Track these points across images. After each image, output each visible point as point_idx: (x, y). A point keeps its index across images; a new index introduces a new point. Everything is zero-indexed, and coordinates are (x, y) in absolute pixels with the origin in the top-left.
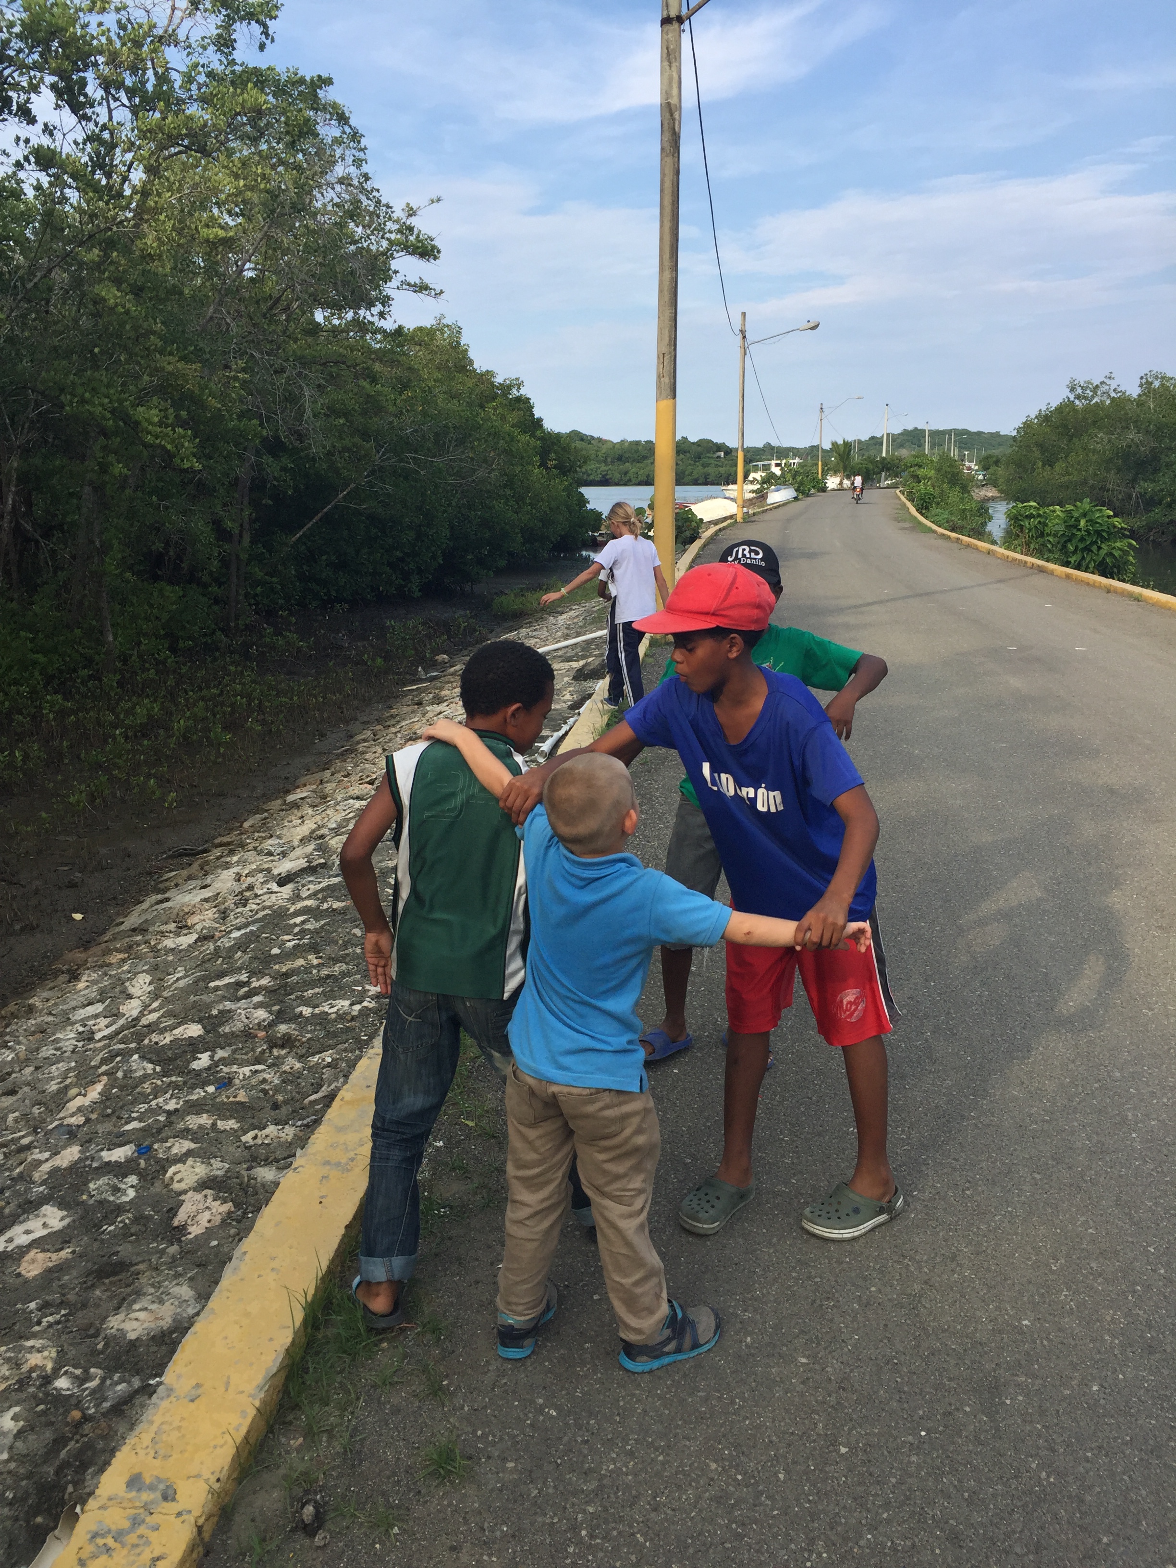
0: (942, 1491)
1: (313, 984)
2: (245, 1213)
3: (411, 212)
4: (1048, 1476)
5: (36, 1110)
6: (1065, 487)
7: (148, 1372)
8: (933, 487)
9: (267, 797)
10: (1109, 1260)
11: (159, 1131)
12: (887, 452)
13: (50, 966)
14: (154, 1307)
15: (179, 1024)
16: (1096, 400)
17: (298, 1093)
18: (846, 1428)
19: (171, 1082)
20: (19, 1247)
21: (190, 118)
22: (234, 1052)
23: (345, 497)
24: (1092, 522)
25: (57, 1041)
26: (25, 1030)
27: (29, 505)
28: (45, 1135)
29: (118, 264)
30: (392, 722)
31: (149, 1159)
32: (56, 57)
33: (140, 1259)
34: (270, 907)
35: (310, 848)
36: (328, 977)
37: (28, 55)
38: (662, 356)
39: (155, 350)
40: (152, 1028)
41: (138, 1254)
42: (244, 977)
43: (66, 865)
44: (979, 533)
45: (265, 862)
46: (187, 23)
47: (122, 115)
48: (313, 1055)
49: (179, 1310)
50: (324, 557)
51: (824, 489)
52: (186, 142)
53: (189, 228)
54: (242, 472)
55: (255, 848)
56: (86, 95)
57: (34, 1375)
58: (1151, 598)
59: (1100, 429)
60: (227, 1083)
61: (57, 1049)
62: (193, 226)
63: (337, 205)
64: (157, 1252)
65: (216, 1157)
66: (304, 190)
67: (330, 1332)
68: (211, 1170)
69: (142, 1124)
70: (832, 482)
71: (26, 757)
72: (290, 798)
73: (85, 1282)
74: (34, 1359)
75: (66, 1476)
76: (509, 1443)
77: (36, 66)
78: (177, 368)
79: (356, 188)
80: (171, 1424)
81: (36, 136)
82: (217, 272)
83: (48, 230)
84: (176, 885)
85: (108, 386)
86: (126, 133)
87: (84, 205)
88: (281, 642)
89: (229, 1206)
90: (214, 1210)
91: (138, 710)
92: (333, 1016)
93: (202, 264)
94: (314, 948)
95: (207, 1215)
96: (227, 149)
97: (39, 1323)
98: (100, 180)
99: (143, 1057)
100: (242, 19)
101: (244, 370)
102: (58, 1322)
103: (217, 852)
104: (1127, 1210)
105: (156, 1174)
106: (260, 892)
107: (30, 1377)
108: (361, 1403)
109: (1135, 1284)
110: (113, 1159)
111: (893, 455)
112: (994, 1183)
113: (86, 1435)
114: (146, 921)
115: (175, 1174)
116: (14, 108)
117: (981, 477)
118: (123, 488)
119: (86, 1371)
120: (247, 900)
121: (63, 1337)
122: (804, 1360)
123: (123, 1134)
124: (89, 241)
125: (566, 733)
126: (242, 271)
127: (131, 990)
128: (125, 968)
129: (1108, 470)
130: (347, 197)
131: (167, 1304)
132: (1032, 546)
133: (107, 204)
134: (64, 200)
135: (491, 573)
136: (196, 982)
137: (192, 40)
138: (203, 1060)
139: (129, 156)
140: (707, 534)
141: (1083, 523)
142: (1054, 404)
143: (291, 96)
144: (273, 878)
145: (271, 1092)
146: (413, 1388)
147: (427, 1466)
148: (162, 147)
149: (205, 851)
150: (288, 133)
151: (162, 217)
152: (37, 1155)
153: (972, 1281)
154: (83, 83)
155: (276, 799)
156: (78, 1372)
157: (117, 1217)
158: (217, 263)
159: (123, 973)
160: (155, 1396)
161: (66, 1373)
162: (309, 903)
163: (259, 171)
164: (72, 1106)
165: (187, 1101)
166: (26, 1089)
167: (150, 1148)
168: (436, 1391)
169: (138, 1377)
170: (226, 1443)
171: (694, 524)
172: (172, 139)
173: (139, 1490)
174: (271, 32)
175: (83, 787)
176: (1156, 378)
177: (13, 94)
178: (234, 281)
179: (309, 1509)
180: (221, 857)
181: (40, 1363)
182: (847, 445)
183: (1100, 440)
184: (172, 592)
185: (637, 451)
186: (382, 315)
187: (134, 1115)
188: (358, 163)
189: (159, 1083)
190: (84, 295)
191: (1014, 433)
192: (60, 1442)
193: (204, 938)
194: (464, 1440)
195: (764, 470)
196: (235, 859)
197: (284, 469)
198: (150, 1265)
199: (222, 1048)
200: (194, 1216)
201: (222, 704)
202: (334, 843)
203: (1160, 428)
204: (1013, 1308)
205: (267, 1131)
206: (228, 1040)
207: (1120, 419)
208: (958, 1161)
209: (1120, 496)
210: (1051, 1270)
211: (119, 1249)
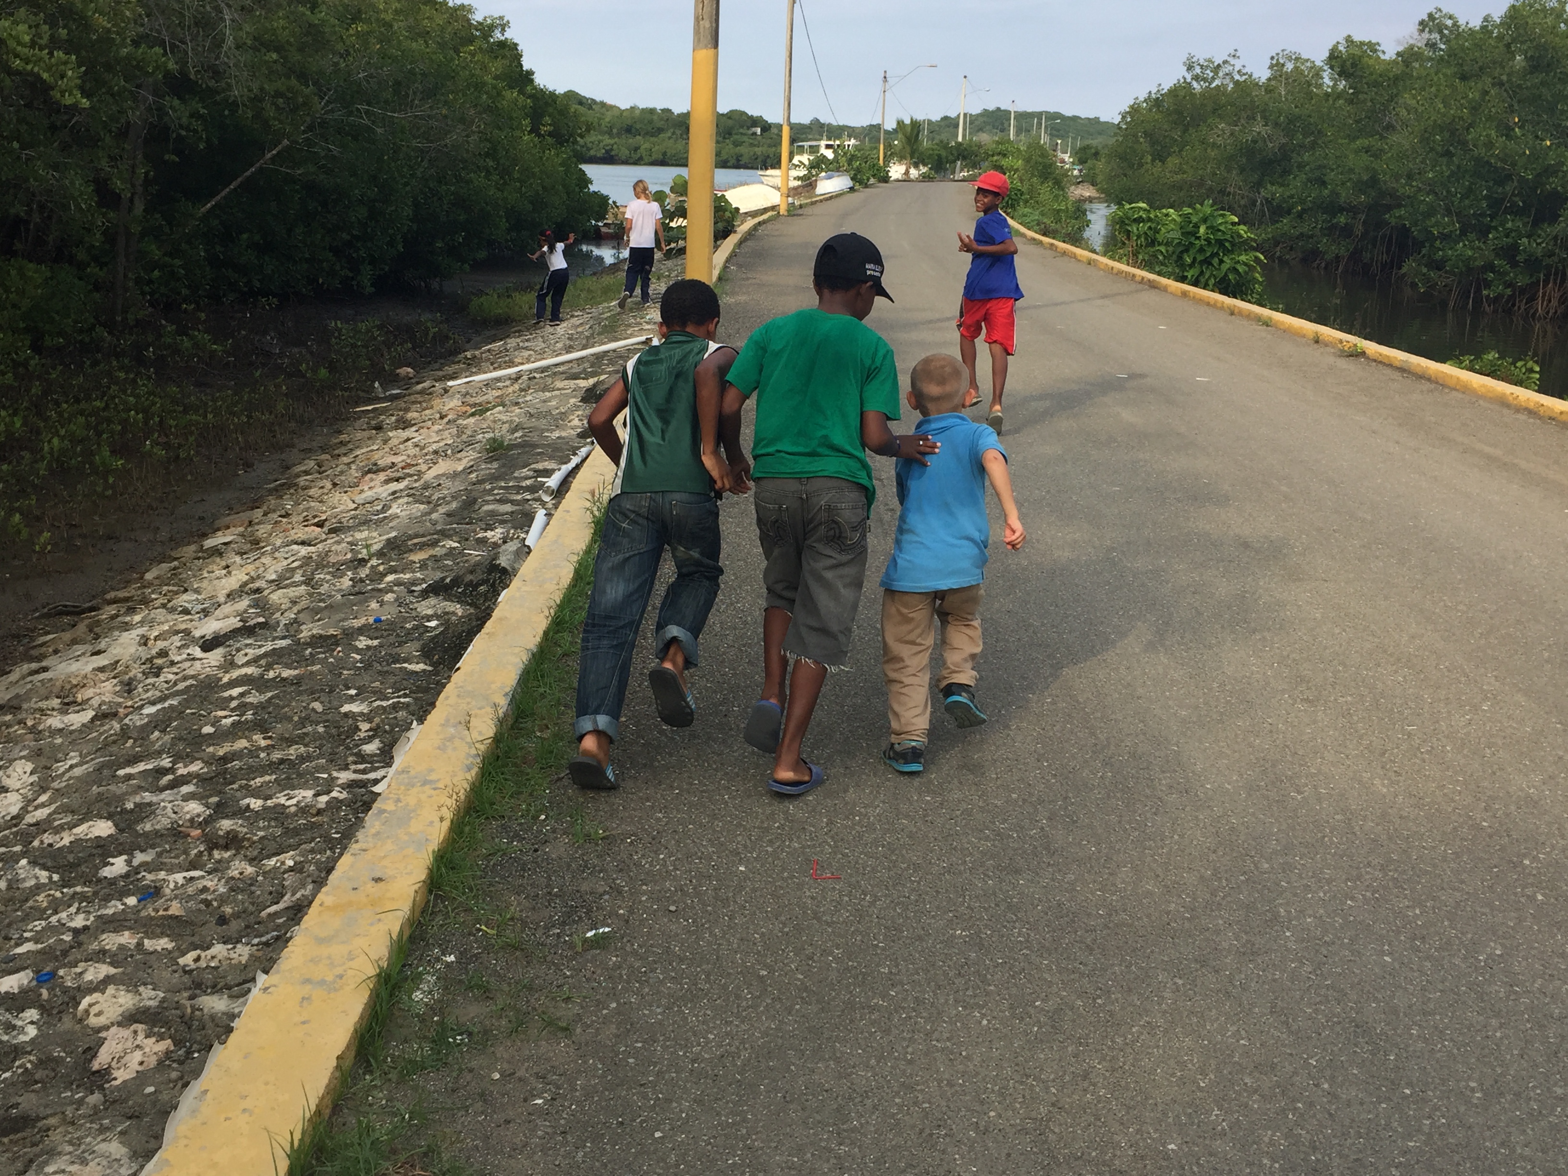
1: (263, 770)
2: (189, 1053)
6: (1177, 187)
8: (1021, 181)
9: (177, 542)
10: (1266, 1074)
11: (65, 953)
12: (964, 136)
14: (74, 1168)
15: (81, 822)
16: (1217, 82)
17: (253, 904)
19: (75, 893)
22: (159, 855)
23: (273, 159)
24: (1213, 229)
30: (343, 450)
31: (53, 989)
33: (49, 1112)
34: (193, 677)
35: (243, 604)
36: (282, 761)
40: (40, 827)
41: (46, 1106)
42: (166, 762)
44: (1076, 239)
45: (180, 621)
48: (269, 857)
49: (108, 1171)
50: (245, 236)
51: (886, 179)
54: (136, 115)
55: (164, 605)
58: (1283, 323)
59: (1220, 117)
60: (154, 892)
64: (72, 1103)
65: (145, 984)
68: (141, 1000)
69: (40, 946)
70: (896, 171)
72: (209, 543)
84: (56, 652)
88: (187, 343)
89: (167, 1044)
90: (147, 1050)
92: (293, 809)
94: (261, 726)
95: (138, 1056)
99: (33, 863)
103: (112, 610)
104: (1283, 1018)
105: (64, 1007)
106: (177, 659)
109: (1294, 1100)
110: (3, 989)
111: (971, 140)
112: (1130, 990)
114: (17, 696)
115: (90, 1005)
117: (1076, 172)
120: (160, 669)
123: (14, 958)
125: (578, 467)
129: (1229, 170)
132: (1140, 257)
135: (466, 266)
136: (99, 769)
138: (118, 866)
140: (744, 227)
141: (1202, 230)
142: (1166, 87)
144: (194, 641)
145: (215, 904)
149: (94, 609)
153: (1108, 1101)
155: (189, 544)
157: (14, 1060)
162: (249, 670)
165: (100, 917)
167: (53, 974)
171: (728, 214)
176: (1290, 59)
180: (117, 616)
182: (916, 125)
183: (1221, 132)
184: (36, 272)
185: (651, 122)
187: (26, 935)
189: (58, 894)
191: (1117, 119)
193: (102, 716)
195: (811, 153)
196: (137, 618)
197: (194, 115)
198: (64, 1120)
199: (142, 851)
200: (120, 1058)
201: (109, 421)
202: (277, 597)
203: (1292, 120)
204: (1156, 1130)
205: (213, 951)
206: (150, 840)
207: (1245, 107)
208: (1085, 965)
209: (1242, 202)
210: (1199, 1087)
211: (20, 1100)
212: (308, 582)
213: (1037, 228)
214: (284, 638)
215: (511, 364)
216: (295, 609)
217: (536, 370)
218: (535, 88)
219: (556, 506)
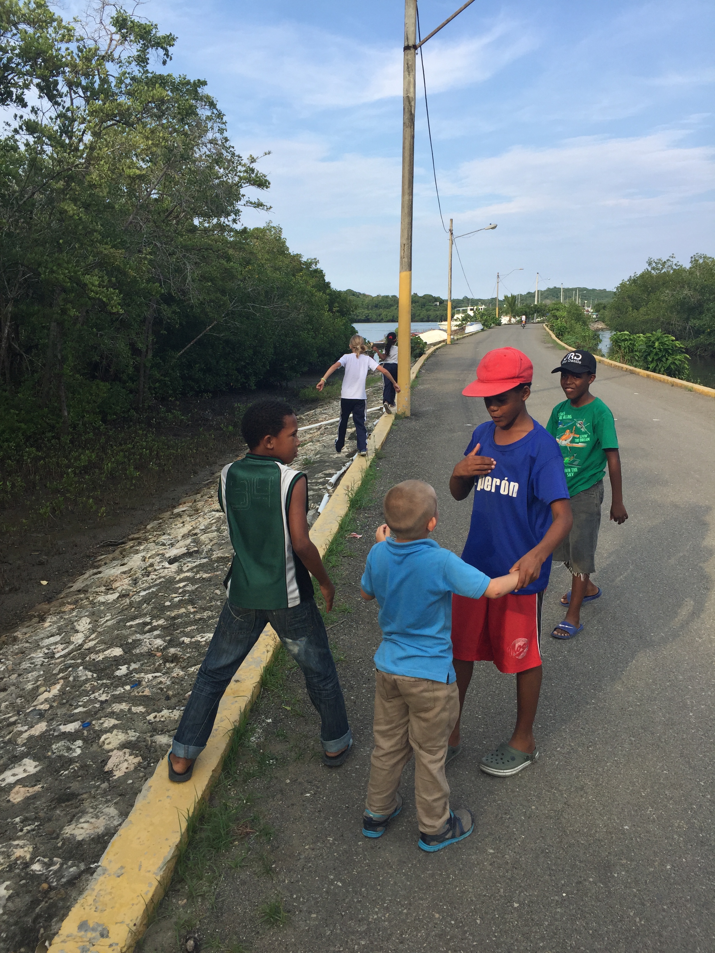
0: (576, 929)
1: (191, 623)
2: (149, 764)
3: (253, 160)
4: (641, 920)
5: (19, 701)
6: (645, 322)
7: (90, 860)
8: (566, 322)
9: (162, 510)
10: (677, 789)
11: (96, 713)
12: (538, 301)
13: (27, 613)
14: (93, 820)
15: (108, 648)
16: (664, 270)
17: (182, 690)
18: (517, 892)
19: (103, 683)
20: (9, 784)
21: (120, 105)
22: (142, 665)
23: (210, 329)
24: (662, 344)
25: (31, 658)
26: (12, 652)
27: (17, 333)
28: (25, 715)
29: (75, 190)
31: (89, 730)
32: (40, 68)
33: (84, 791)
34: (164, 577)
35: (189, 541)
36: (200, 619)
37: (23, 67)
38: (403, 246)
39: (96, 241)
40: (91, 650)
41: (83, 788)
42: (148, 620)
43: (38, 551)
45: (160, 549)
46: (120, 48)
47: (79, 102)
48: (191, 667)
49: (108, 822)
50: (197, 366)
51: (499, 324)
52: (118, 118)
53: (118, 169)
54: (148, 314)
55: (154, 541)
56: (57, 90)
57: (19, 862)
58: (699, 390)
59: (667, 288)
60: (137, 684)
61: (31, 663)
62: (121, 168)
63: (208, 156)
64: (94, 787)
65: (131, 729)
66: (189, 147)
67: (203, 835)
68: (128, 737)
69: (85, 709)
70: (505, 320)
71: (13, 486)
72: (176, 511)
73: (50, 805)
74: (19, 852)
75: (40, 923)
76: (313, 902)
77: (28, 73)
78: (110, 252)
79: (220, 146)
80: (105, 891)
81: (27, 114)
82: (135, 195)
83: (33, 170)
84: (105, 564)
85: (68, 262)
86: (81, 113)
87: (55, 155)
88: (170, 416)
89: (139, 759)
90: (130, 762)
91: (82, 457)
92: (203, 643)
93: (126, 190)
94: (191, 602)
95: (125, 765)
96: (143, 123)
97: (21, 830)
98: (64, 140)
99: (85, 668)
100: (153, 46)
101: (150, 254)
102: (33, 830)
103: (131, 544)
104: (687, 759)
105: (94, 740)
106: (157, 568)
107: (16, 863)
108: (222, 878)
109: (692, 804)
110: (67, 730)
111: (541, 303)
112: (607, 743)
113: (52, 898)
114: (87, 585)
115: (105, 739)
116: (14, 97)
117: (594, 316)
118: (75, 324)
119: (51, 859)
120: (150, 573)
121: (37, 839)
122: (492, 851)
123: (73, 715)
124: (57, 176)
125: (345, 472)
126: (150, 194)
127: (78, 628)
128: (74, 614)
129: (672, 312)
130: (214, 151)
131: (101, 819)
132: (626, 358)
133: (69, 154)
134: (43, 151)
135: (298, 375)
136: (118, 623)
137: (122, 58)
138: (123, 670)
139: (83, 126)
140: (429, 351)
141: (657, 344)
142: (639, 273)
143: (181, 91)
144: (166, 559)
145: (165, 690)
146: (254, 869)
147: (263, 917)
148: (102, 121)
149: (123, 543)
150: (179, 113)
151: (102, 163)
152: (19, 728)
153: (594, 802)
154: (56, 83)
155: (167, 511)
156: (46, 860)
157: (70, 765)
158: (135, 190)
159: (73, 617)
160: (95, 873)
161: (38, 860)
162: (188, 574)
163: (161, 135)
164: (41, 698)
165: (113, 695)
166: (13, 688)
167: (90, 724)
168: (268, 871)
169: (83, 863)
170: (139, 902)
171: (421, 345)
172: (110, 116)
173: (86, 931)
174: (170, 54)
175: (48, 504)
176: (701, 257)
177: (13, 90)
178: (145, 201)
179: (191, 943)
180: (133, 546)
181: (22, 855)
182: (514, 298)
183: (666, 295)
184: (104, 386)
185: (387, 302)
186: (234, 221)
187: (79, 703)
188: (221, 131)
189: (96, 684)
190: (54, 207)
191: (615, 290)
192: (35, 903)
193: (123, 596)
194: (286, 901)
195: (463, 313)
196: (142, 548)
197: (174, 312)
198: (90, 795)
199: (135, 663)
200: (118, 765)
201: (134, 454)
202: (203, 538)
203: (703, 287)
204: (618, 818)
205: (163, 713)
206: (138, 658)
207: (679, 282)
208: (584, 729)
209: (679, 328)
210: (641, 796)
211: (71, 785)
212: (218, 530)
213: (574, 345)
214: (205, 558)
215: (317, 421)
216: (211, 544)
217: (328, 424)
218: (331, 290)
219: (334, 491)
